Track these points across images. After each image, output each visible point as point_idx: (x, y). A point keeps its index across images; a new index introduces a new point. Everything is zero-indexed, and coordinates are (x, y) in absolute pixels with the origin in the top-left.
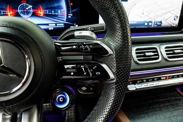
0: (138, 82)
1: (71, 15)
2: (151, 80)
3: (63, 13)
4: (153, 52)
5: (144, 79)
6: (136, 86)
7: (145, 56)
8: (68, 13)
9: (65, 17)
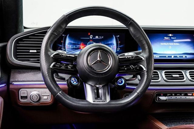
0: (168, 95)
1: (119, 49)
2: (179, 94)
3: (114, 47)
4: (179, 75)
5: (173, 93)
6: (166, 97)
7: (172, 77)
8: (117, 48)
9: (115, 50)
